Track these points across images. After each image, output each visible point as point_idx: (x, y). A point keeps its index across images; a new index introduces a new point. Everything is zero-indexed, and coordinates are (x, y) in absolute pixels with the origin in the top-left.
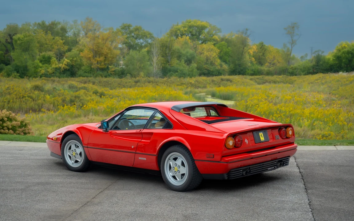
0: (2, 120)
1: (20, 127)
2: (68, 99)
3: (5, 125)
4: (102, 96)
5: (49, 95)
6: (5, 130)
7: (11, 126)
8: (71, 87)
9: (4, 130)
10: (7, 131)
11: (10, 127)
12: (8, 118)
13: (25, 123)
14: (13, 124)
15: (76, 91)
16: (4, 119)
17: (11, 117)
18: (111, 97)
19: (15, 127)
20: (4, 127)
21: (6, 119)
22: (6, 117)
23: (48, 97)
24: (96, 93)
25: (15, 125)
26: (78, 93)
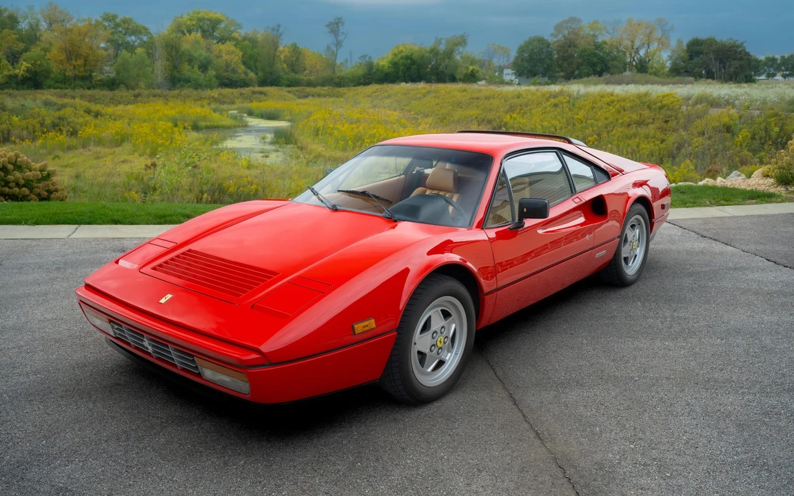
0: (4, 169)
1: (39, 181)
2: (48, 122)
3: (10, 178)
4: (99, 117)
5: (17, 117)
6: (12, 188)
7: (23, 179)
8: (47, 104)
9: (9, 188)
10: (17, 189)
11: (22, 182)
12: (14, 164)
13: (46, 173)
14: (27, 176)
15: (59, 110)
16: (6, 168)
17: (21, 162)
18: (113, 117)
19: (32, 181)
20: (9, 182)
21: (10, 167)
22: (9, 163)
23: (15, 119)
24: (88, 112)
25: (32, 178)
26: (61, 113)
